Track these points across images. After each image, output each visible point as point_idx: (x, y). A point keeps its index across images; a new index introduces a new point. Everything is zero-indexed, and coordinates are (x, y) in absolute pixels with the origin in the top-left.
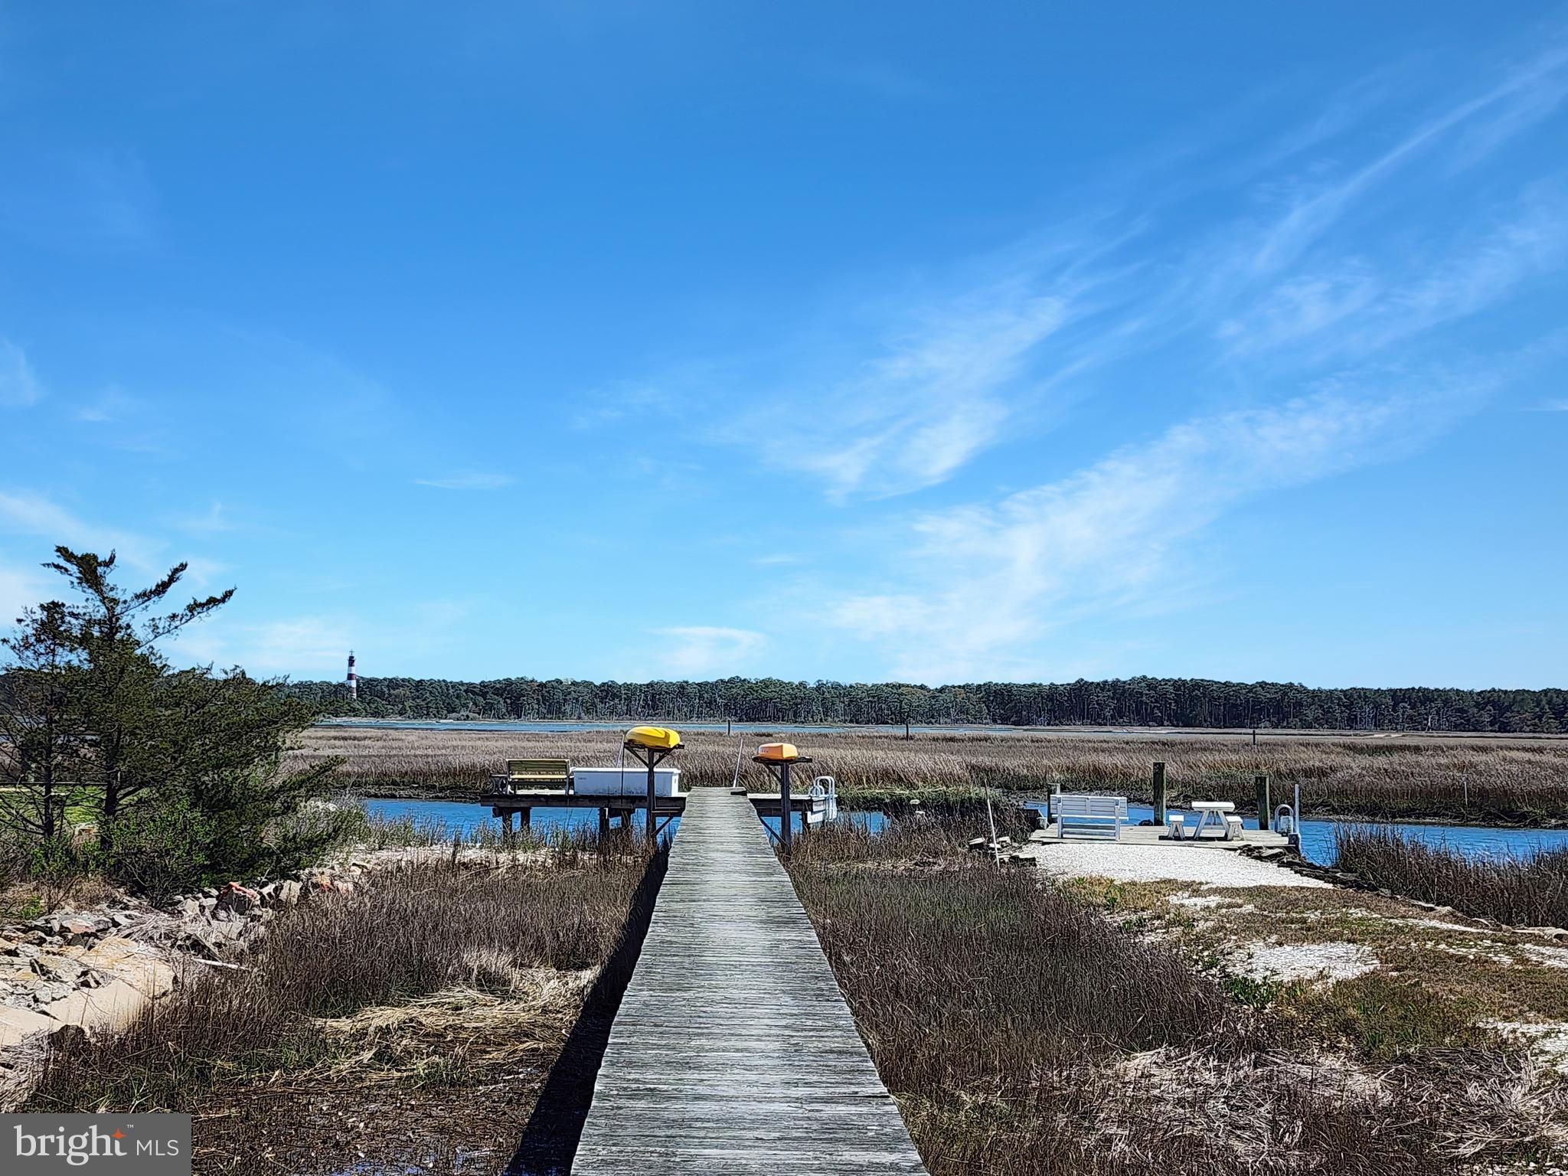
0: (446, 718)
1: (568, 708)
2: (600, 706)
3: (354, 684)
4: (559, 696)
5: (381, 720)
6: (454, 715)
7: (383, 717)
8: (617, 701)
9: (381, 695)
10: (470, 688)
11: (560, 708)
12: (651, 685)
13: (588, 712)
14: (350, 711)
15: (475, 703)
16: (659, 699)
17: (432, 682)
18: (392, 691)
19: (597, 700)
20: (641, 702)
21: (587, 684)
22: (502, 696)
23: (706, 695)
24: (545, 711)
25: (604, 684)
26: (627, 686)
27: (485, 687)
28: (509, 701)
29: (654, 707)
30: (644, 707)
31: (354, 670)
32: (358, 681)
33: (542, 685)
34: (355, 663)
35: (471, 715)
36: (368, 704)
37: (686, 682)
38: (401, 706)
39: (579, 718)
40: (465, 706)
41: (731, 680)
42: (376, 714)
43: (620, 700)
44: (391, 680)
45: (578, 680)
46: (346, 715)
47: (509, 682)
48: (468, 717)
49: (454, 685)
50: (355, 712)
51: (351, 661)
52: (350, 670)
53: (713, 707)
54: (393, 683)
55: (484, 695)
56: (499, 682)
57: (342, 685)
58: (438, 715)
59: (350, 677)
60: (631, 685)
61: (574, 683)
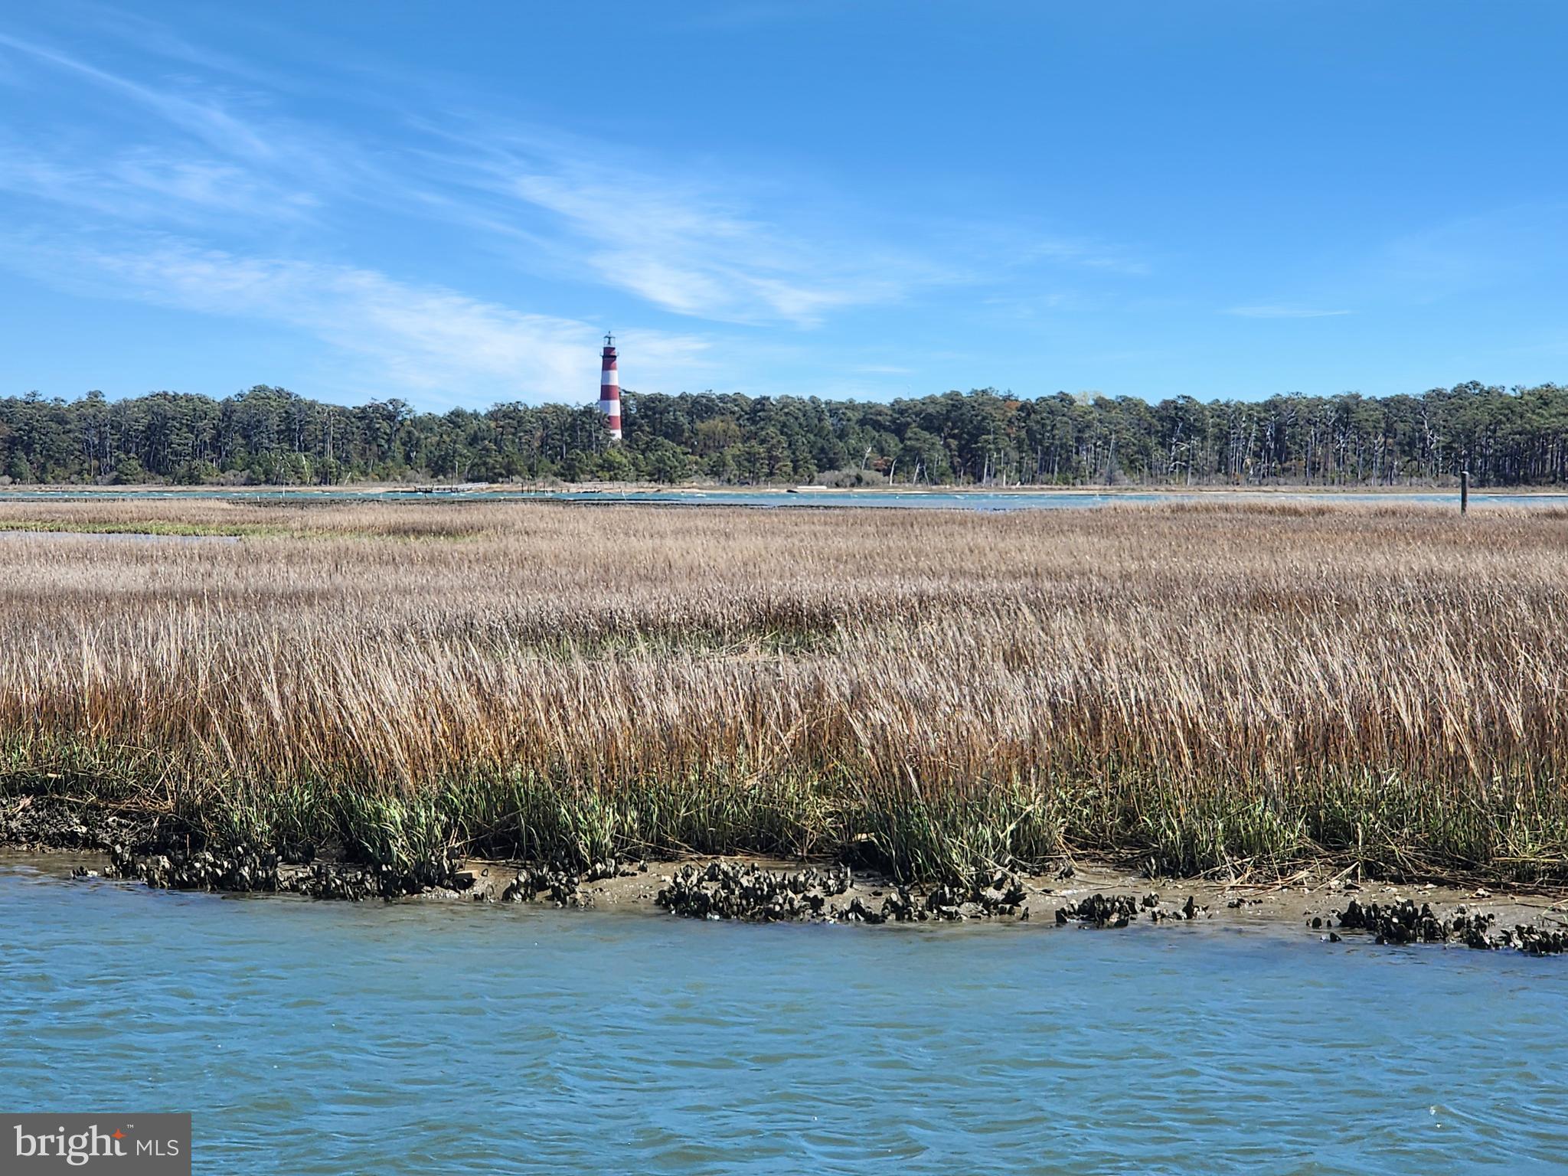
0: (810, 483)
1: (1085, 458)
2: (1158, 454)
3: (615, 409)
4: (1065, 432)
5: (666, 489)
6: (828, 475)
7: (671, 481)
8: (1195, 441)
9: (674, 433)
10: (870, 419)
11: (1068, 459)
12: (1271, 405)
13: (1132, 466)
14: (602, 467)
15: (881, 451)
16: (1293, 437)
17: (785, 403)
18: (699, 425)
19: (1152, 442)
20: (1251, 444)
21: (1128, 405)
22: (939, 430)
23: (1400, 426)
24: (1036, 466)
25: (1166, 404)
26: (1220, 410)
27: (902, 412)
28: (954, 443)
29: (1282, 453)
30: (1257, 455)
31: (616, 379)
32: (623, 403)
33: (1027, 409)
34: (618, 361)
35: (867, 474)
36: (643, 453)
37: (1356, 397)
38: (715, 456)
39: (1111, 480)
40: (856, 454)
41: (1460, 392)
42: (661, 474)
43: (1204, 439)
44: (696, 401)
45: (1110, 395)
46: (594, 476)
47: (955, 402)
48: (859, 479)
49: (834, 410)
50: (610, 470)
51: (609, 358)
52: (605, 377)
53: (1416, 453)
54: (701, 407)
55: (899, 430)
56: (933, 400)
57: (588, 411)
58: (798, 473)
59: (607, 392)
60: (1227, 405)
61: (1101, 403)
